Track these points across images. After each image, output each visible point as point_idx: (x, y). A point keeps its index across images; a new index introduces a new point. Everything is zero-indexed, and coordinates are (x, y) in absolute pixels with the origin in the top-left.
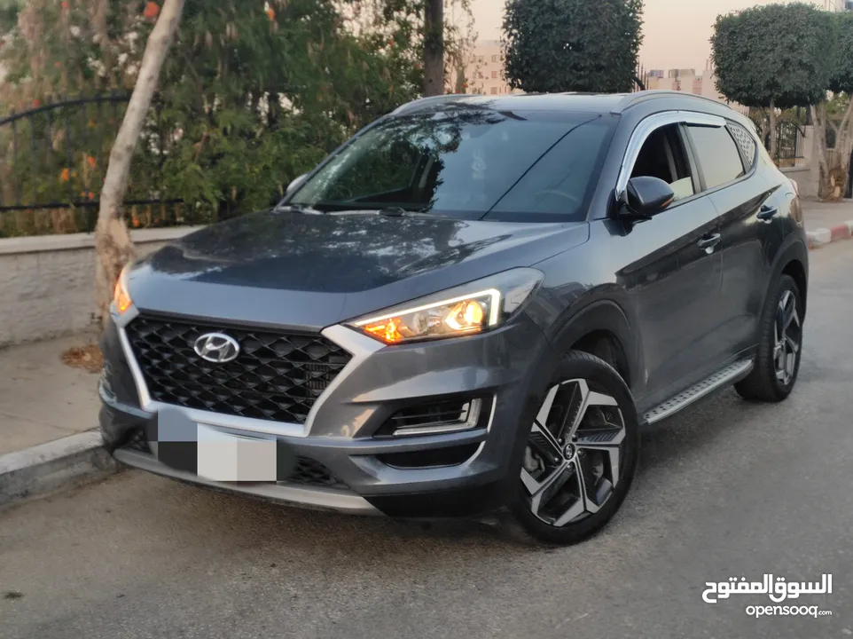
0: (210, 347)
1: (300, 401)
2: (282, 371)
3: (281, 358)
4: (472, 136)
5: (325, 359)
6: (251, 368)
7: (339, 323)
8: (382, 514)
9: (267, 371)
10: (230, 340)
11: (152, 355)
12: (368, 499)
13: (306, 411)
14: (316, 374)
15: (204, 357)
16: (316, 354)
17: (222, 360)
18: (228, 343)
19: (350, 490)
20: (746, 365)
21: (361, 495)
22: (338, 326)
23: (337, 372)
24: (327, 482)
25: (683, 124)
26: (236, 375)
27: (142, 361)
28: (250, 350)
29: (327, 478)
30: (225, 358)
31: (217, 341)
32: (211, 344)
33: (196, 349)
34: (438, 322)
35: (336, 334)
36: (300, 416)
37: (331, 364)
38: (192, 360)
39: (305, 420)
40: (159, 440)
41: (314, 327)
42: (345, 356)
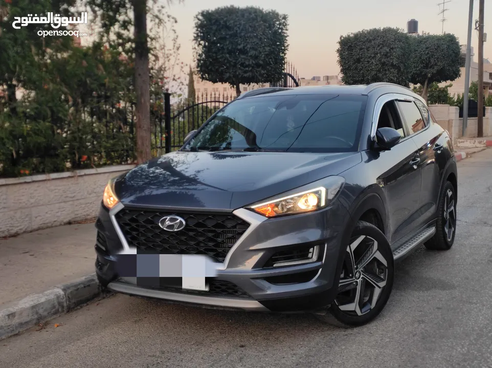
0: (168, 223)
1: (220, 250)
2: (210, 235)
3: (209, 228)
4: (287, 109)
5: (235, 227)
6: (191, 234)
7: (242, 207)
8: (268, 310)
9: (202, 235)
10: (180, 219)
11: (133, 229)
12: (260, 302)
13: (225, 256)
14: (230, 235)
15: (165, 229)
16: (229, 224)
17: (176, 230)
18: (178, 221)
19: (250, 297)
20: (432, 230)
21: (256, 300)
22: (242, 209)
23: (242, 234)
24: (237, 294)
25: (396, 100)
26: (183, 238)
27: (126, 234)
28: (192, 224)
29: (236, 292)
30: (177, 229)
31: (171, 220)
32: (169, 222)
33: (160, 224)
34: (292, 205)
35: (241, 213)
36: (221, 259)
37: (238, 229)
38: (157, 231)
39: (224, 260)
40: (138, 276)
41: (228, 210)
42: (246, 225)
